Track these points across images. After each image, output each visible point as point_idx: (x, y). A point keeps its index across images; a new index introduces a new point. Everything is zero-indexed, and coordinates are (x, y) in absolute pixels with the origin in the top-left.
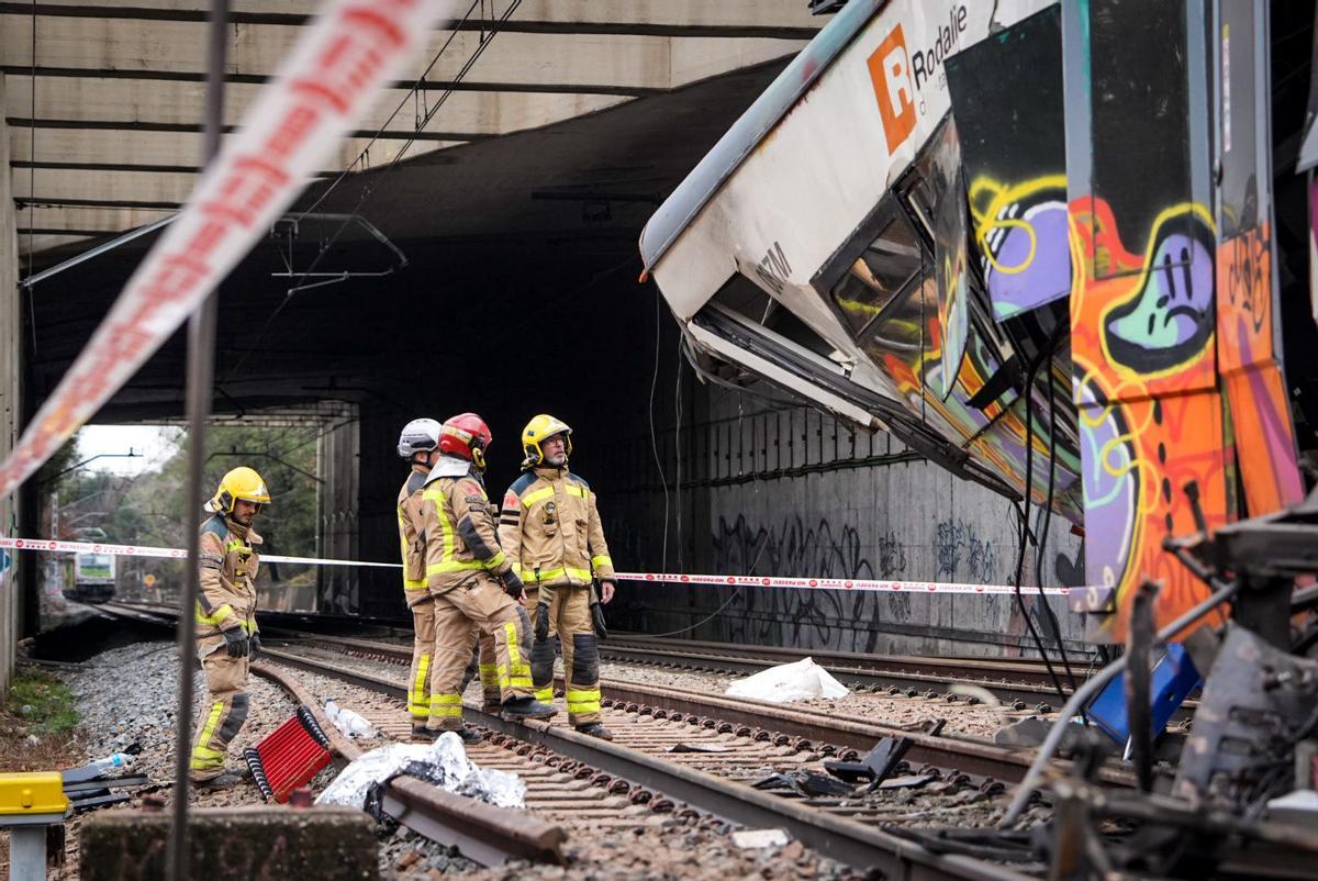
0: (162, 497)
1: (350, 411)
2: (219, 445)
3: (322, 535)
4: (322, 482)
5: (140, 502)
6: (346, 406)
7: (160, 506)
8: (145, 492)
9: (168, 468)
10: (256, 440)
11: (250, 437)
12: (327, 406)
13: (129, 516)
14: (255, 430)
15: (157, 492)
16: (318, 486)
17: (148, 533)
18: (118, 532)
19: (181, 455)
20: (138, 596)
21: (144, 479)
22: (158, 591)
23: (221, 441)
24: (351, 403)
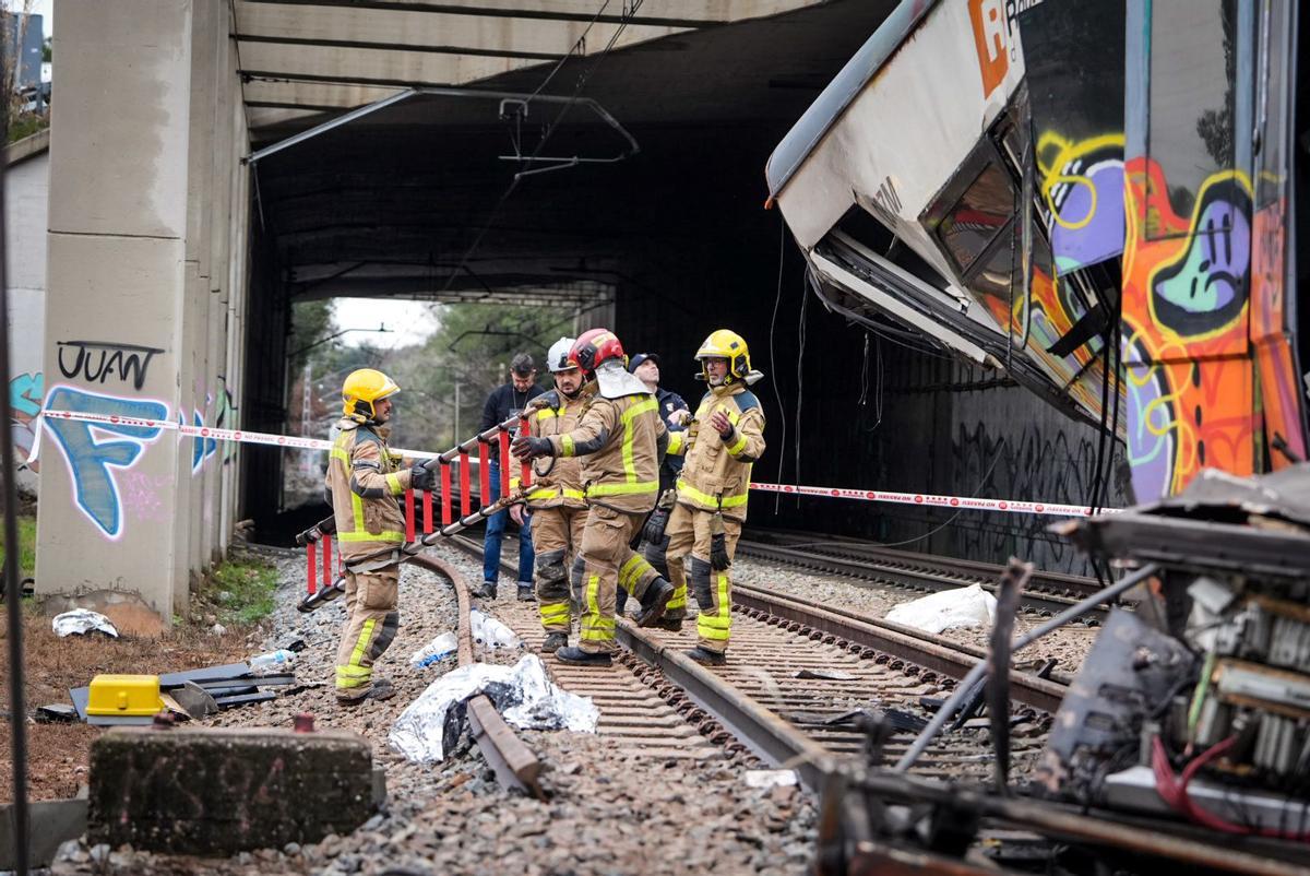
0: (424, 372)
1: (607, 292)
2: (479, 322)
5: (401, 376)
6: (604, 287)
7: (422, 380)
9: (433, 341)
10: (514, 318)
11: (508, 315)
12: (589, 286)
14: (513, 308)
15: (419, 366)
17: (408, 409)
19: (443, 329)
21: (408, 352)
23: (481, 317)
24: (608, 284)
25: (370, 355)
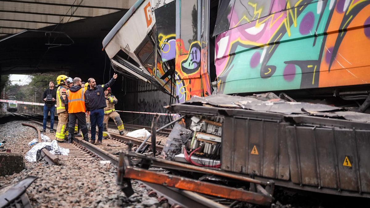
0: (28, 90)
1: (67, 73)
5: (24, 91)
6: (66, 72)
7: (28, 92)
8: (25, 89)
9: (30, 84)
11: (46, 78)
13: (21, 94)
17: (25, 98)
18: (19, 97)
19: (33, 81)
20: (23, 111)
21: (25, 86)
22: (27, 110)
23: (40, 79)
24: (67, 71)
25: (17, 86)
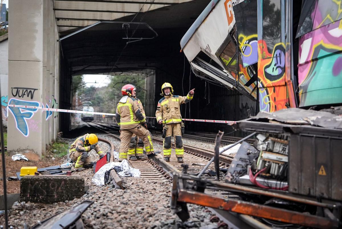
0: (107, 93)
1: (153, 72)
2: (121, 80)
3: (146, 105)
4: (146, 91)
5: (101, 95)
6: (152, 70)
7: (107, 95)
8: (103, 92)
9: (109, 85)
10: (130, 79)
11: (128, 78)
12: (148, 70)
13: (98, 98)
14: (130, 76)
15: (106, 92)
16: (145, 91)
17: (103, 103)
18: (96, 102)
19: (112, 82)
20: (101, 120)
21: (103, 88)
22: (106, 119)
23: (121, 79)
24: (154, 70)
25: (93, 89)
